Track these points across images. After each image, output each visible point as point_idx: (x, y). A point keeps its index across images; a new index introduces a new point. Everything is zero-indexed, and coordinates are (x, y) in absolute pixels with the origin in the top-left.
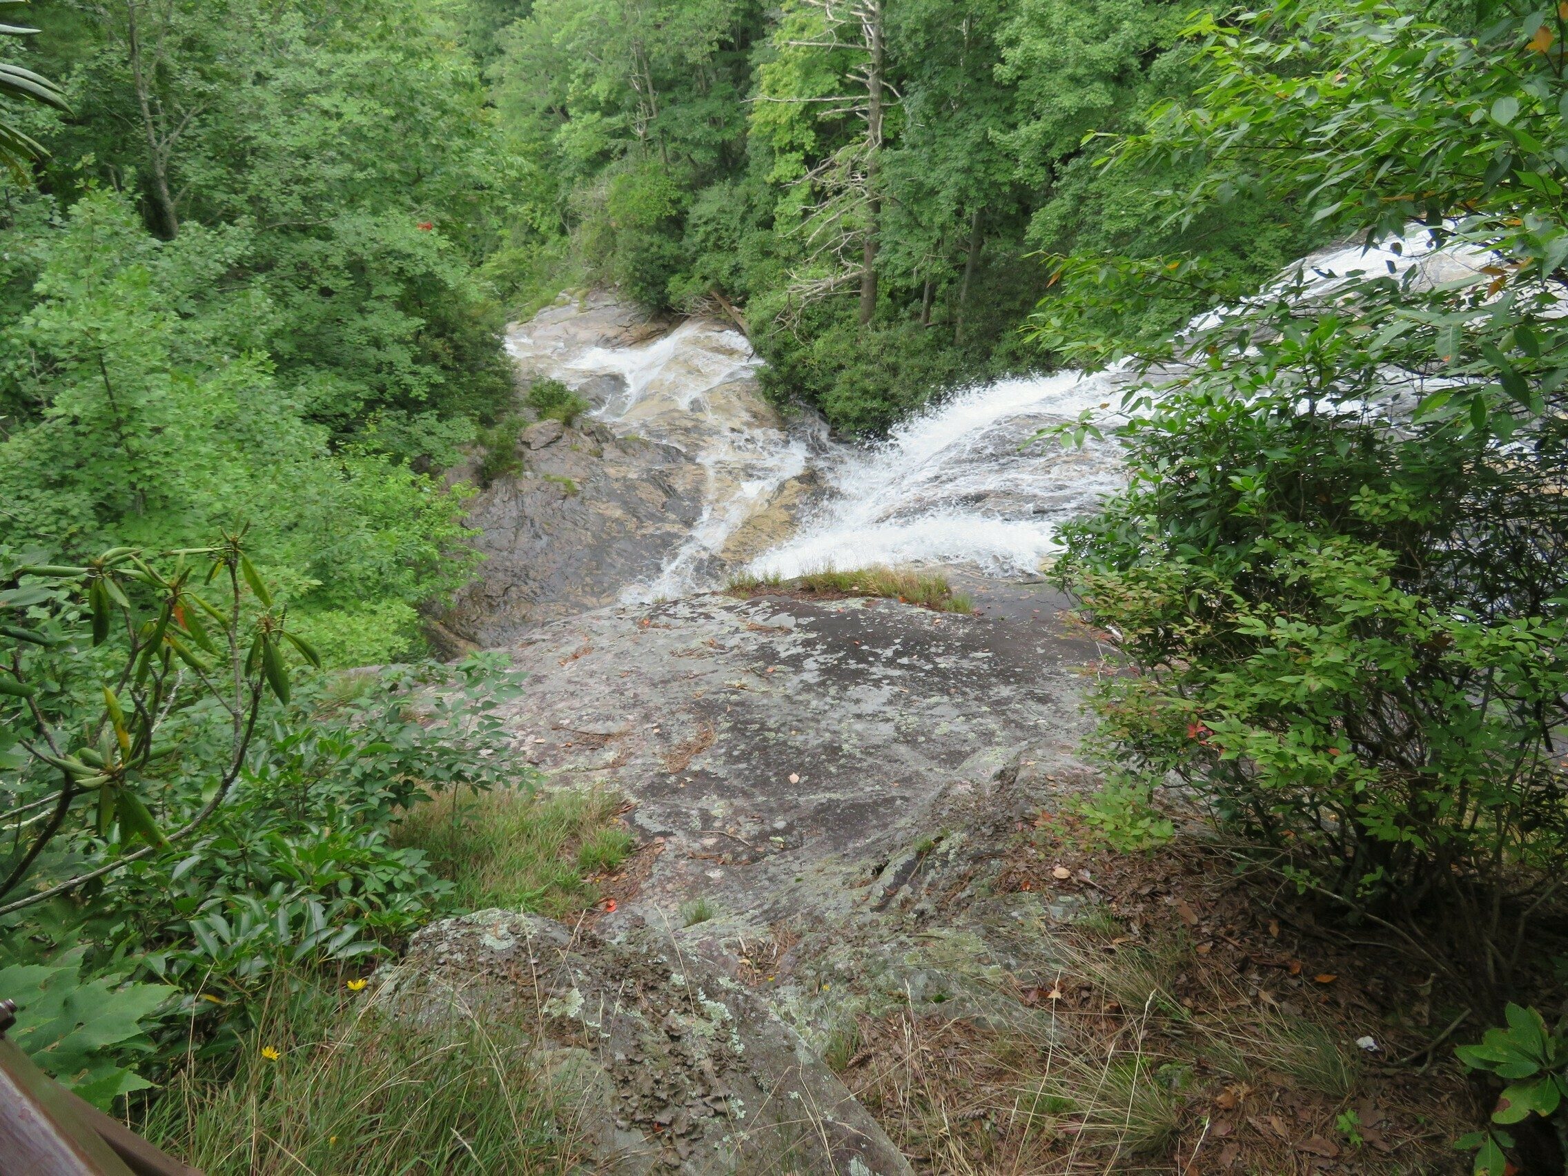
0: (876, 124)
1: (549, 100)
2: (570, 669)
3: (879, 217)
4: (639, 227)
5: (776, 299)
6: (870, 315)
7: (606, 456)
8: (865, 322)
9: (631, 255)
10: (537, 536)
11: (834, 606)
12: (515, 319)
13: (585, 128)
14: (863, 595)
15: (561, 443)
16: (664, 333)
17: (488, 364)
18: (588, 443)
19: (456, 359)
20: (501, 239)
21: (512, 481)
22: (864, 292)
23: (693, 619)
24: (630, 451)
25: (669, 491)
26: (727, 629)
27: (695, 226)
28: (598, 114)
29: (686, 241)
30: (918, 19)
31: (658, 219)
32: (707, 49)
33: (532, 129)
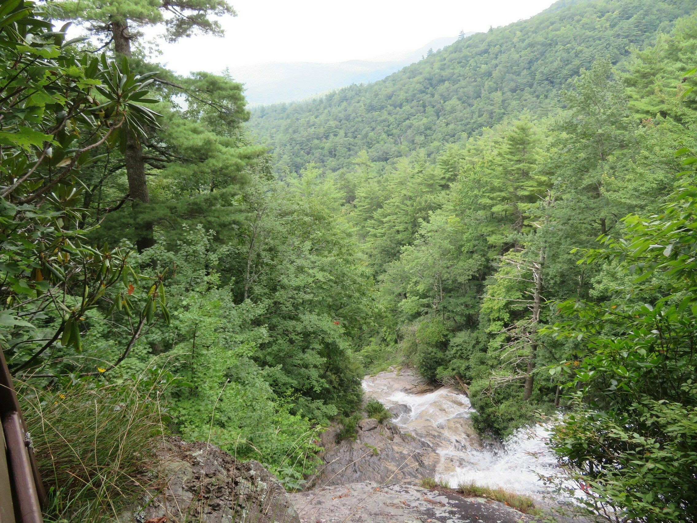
0: (536, 313)
1: (400, 290)
2: (336, 501)
3: (535, 352)
4: (428, 344)
5: (485, 383)
6: (529, 397)
7: (395, 440)
8: (526, 399)
9: (423, 355)
10: (355, 471)
11: (471, 500)
12: (369, 374)
13: (412, 302)
14: (486, 498)
15: (376, 430)
16: (431, 391)
17: (353, 391)
18: (388, 433)
19: (339, 385)
20: (371, 342)
21: (350, 443)
22: (527, 386)
23: (400, 492)
24: (406, 440)
25: (421, 464)
26: (413, 498)
27: (452, 346)
28: (418, 297)
29: (447, 353)
30: (557, 272)
31: (437, 342)
32: (467, 277)
33: (391, 300)
